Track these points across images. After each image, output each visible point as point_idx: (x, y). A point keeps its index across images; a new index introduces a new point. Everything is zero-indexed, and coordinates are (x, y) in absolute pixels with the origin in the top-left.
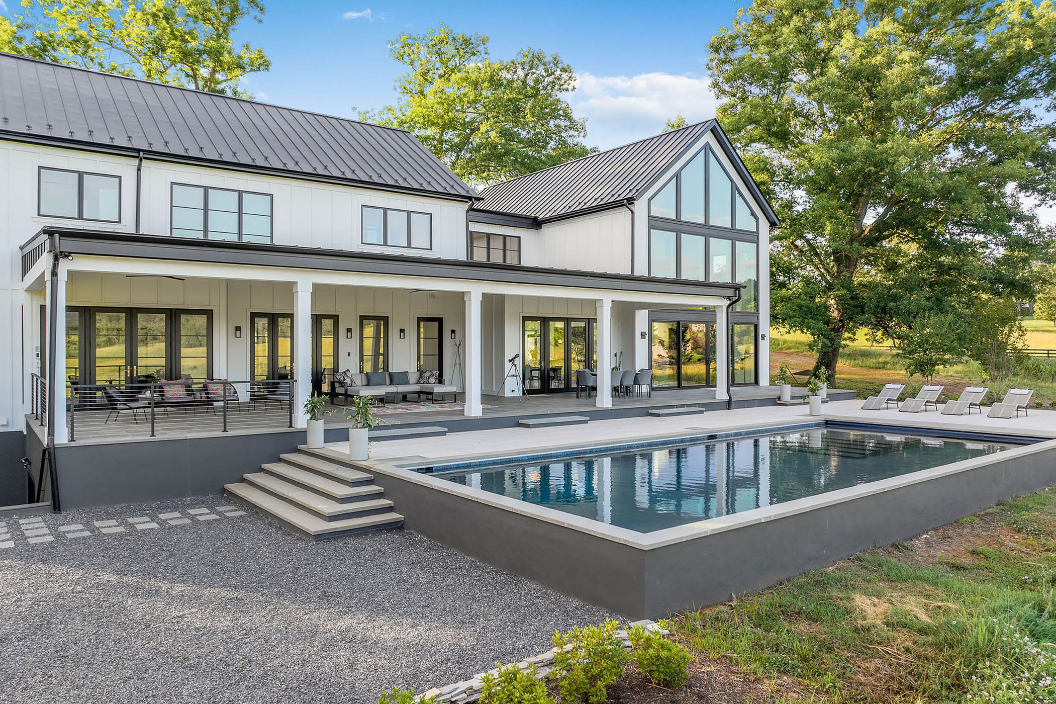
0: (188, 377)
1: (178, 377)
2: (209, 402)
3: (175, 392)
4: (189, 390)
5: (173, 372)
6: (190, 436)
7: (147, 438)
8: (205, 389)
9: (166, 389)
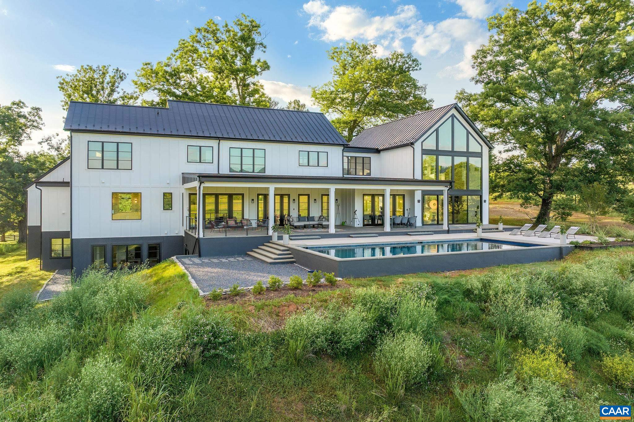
0: (235, 218)
1: (232, 218)
2: (242, 227)
3: (231, 223)
4: (236, 223)
5: (230, 216)
6: (236, 236)
7: (224, 237)
8: (241, 222)
9: (229, 222)
